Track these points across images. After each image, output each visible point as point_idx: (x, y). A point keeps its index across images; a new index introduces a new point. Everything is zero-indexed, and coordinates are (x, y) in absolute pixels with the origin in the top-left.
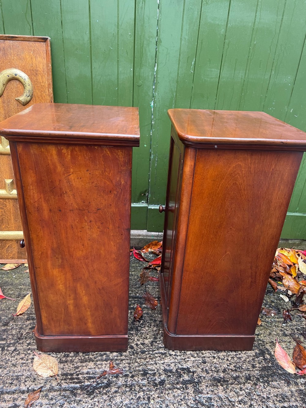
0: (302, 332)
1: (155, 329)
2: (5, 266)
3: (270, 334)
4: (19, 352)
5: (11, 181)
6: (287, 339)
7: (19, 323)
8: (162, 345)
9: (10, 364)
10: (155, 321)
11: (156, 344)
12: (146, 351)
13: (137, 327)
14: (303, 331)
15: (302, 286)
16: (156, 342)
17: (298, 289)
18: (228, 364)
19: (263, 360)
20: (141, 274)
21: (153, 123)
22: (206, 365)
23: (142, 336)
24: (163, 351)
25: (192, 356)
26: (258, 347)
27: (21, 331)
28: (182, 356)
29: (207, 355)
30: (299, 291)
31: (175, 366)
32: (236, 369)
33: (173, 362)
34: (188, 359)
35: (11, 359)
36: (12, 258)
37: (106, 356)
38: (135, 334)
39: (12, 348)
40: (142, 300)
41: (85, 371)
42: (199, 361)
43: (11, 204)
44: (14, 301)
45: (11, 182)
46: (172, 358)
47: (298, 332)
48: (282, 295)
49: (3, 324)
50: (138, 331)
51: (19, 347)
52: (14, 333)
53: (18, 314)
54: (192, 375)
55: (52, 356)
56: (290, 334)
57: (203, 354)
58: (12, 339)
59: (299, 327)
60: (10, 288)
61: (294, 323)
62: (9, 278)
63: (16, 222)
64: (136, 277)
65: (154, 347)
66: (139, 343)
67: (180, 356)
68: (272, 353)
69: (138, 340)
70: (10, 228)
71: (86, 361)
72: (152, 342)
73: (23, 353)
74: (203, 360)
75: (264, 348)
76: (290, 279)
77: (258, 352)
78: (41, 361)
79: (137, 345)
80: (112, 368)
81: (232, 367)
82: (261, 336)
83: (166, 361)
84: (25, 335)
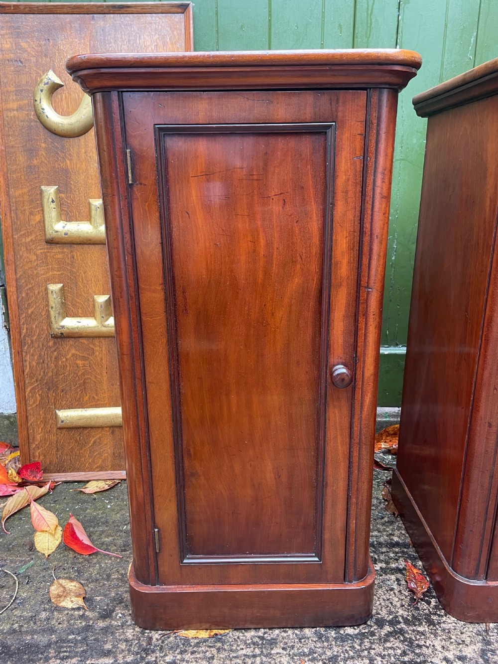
2: (86, 486)
5: (107, 298)
13: (427, 615)
20: (383, 496)
23: (451, 638)
27: (148, 631)
36: (102, 468)
38: (432, 633)
43: (104, 348)
44: (117, 558)
45: (106, 300)
49: (99, 613)
50: (434, 625)
52: (131, 637)
58: (129, 653)
60: (103, 532)
62: (99, 510)
63: (112, 387)
64: (375, 501)
66: (449, 655)
69: (443, 647)
70: (98, 400)
84: (157, 640)
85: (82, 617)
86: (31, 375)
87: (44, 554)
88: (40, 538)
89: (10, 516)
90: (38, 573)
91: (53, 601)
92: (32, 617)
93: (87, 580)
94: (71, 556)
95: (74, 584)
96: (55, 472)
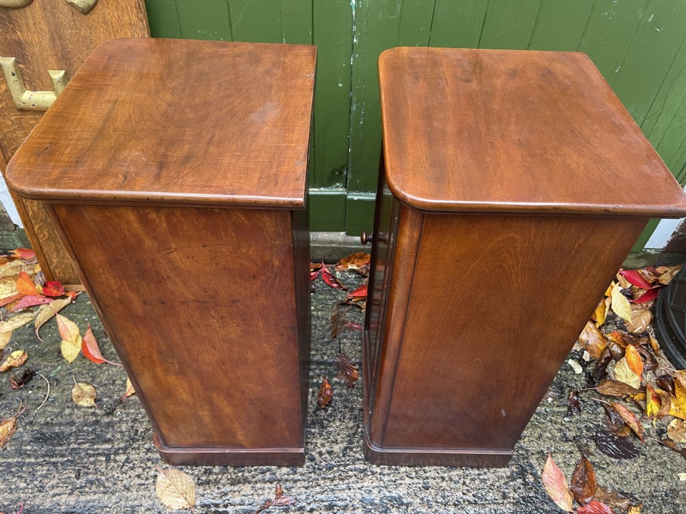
0: (595, 434)
1: (351, 424)
3: (540, 437)
4: (134, 464)
6: (567, 447)
7: (132, 411)
8: (360, 455)
9: (120, 485)
10: (352, 409)
11: (352, 453)
12: (335, 466)
13: (321, 420)
14: (596, 432)
15: (610, 343)
16: (352, 449)
17: (602, 348)
18: (465, 492)
19: (523, 484)
20: (332, 316)
21: (355, 41)
22: (428, 491)
23: (329, 438)
24: (362, 465)
25: (407, 476)
26: (516, 462)
27: (136, 426)
28: (392, 475)
29: (433, 474)
30: (602, 353)
31: (379, 492)
32: (477, 500)
33: (377, 487)
34: (400, 482)
35: (121, 476)
37: (270, 474)
38: (319, 434)
39: (122, 458)
40: (332, 368)
41: (237, 500)
42: (418, 485)
46: (375, 478)
47: (588, 433)
48: (573, 359)
49: (105, 411)
50: (323, 428)
51: (133, 456)
52: (125, 430)
53: (129, 394)
54: (405, 510)
55: (186, 472)
56: (574, 438)
57: (425, 472)
58: (122, 440)
59: (591, 425)
61: (584, 416)
64: (324, 322)
65: (348, 458)
66: (323, 450)
67: (389, 475)
68: (539, 473)
69: (322, 444)
71: (239, 482)
72: (346, 449)
73: (140, 467)
74: (424, 483)
75: (527, 462)
76: (591, 329)
77: (515, 470)
78: (168, 481)
79: (321, 454)
80: (279, 495)
81: (470, 497)
82: (526, 440)
83: (365, 484)
84: (142, 432)
85: (93, 414)
86: (35, 217)
87: (68, 361)
88: (66, 346)
89: (42, 326)
90: (64, 377)
91: (74, 400)
92: (59, 412)
93: (99, 384)
94: (88, 363)
95: (89, 387)
96: (75, 284)
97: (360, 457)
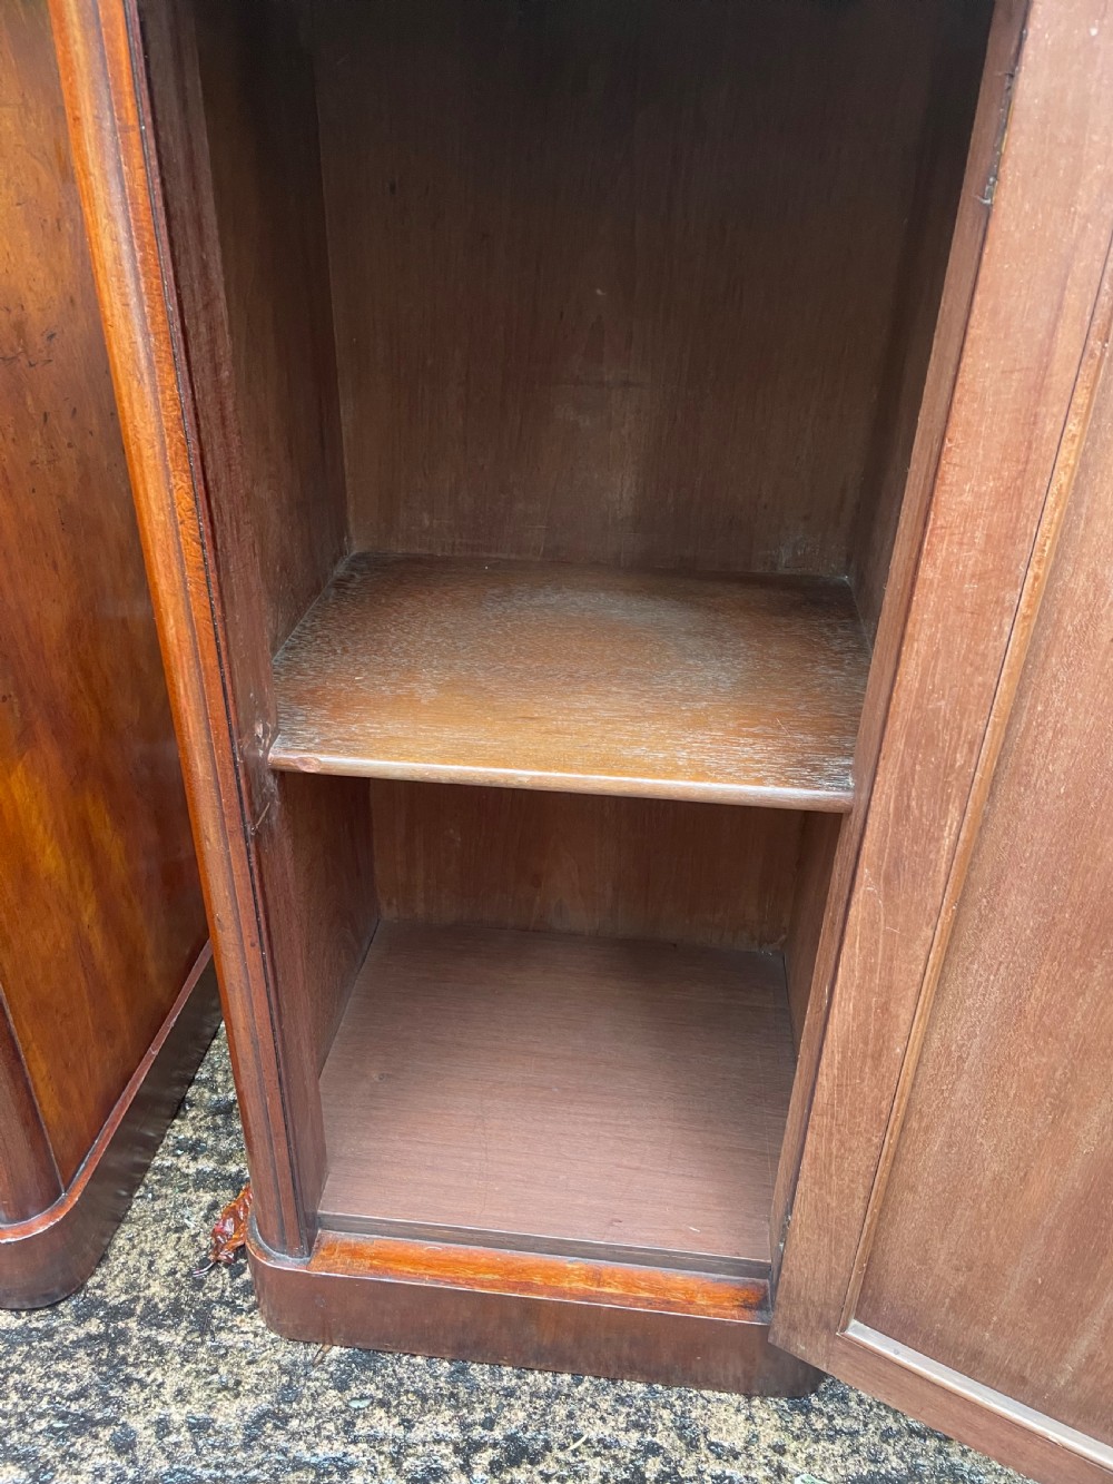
8: (310, 1448)
11: (280, 1439)
13: (208, 1303)
16: (286, 1419)
23: (215, 1371)
38: (182, 1353)
50: (203, 1334)
65: (258, 1455)
66: (177, 1414)
69: (179, 1392)
72: (262, 1417)
79: (163, 1427)
97: (307, 1457)
